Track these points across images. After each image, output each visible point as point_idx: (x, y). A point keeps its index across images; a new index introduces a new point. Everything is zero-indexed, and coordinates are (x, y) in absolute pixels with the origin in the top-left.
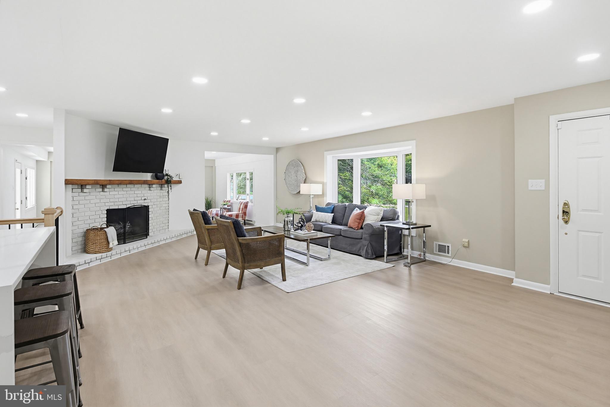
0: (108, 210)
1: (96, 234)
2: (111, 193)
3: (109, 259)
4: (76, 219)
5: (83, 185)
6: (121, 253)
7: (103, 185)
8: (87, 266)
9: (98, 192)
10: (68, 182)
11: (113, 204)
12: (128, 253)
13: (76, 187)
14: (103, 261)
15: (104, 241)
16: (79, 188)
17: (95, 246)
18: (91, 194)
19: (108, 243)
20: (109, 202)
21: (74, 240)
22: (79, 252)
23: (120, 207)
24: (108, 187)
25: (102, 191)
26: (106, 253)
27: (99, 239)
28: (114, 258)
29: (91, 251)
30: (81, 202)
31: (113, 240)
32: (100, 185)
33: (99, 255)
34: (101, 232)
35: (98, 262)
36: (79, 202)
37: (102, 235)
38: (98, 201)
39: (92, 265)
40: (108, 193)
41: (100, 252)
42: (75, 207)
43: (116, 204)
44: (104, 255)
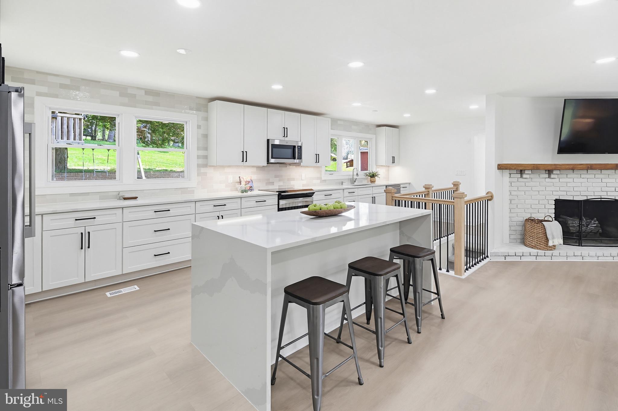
0: (556, 201)
1: (533, 226)
2: (561, 180)
3: (548, 259)
4: (515, 206)
5: (523, 170)
6: (567, 256)
7: (549, 170)
8: (517, 259)
9: (544, 178)
10: (501, 167)
11: (565, 193)
12: (579, 259)
13: (515, 172)
14: (539, 259)
15: (542, 236)
16: (518, 173)
17: (532, 240)
18: (533, 180)
19: (547, 240)
20: (559, 190)
21: (513, 228)
22: (518, 242)
23: (576, 198)
24: (555, 172)
25: (548, 177)
26: (544, 251)
27: (536, 232)
28: (555, 259)
29: (528, 244)
30: (520, 189)
31: (553, 238)
32: (546, 170)
33: (534, 251)
34: (538, 225)
35: (533, 259)
36: (518, 189)
37: (540, 229)
38: (544, 188)
39: (524, 259)
40: (557, 180)
41: (538, 248)
42: (513, 193)
43: (569, 193)
44: (541, 252)
